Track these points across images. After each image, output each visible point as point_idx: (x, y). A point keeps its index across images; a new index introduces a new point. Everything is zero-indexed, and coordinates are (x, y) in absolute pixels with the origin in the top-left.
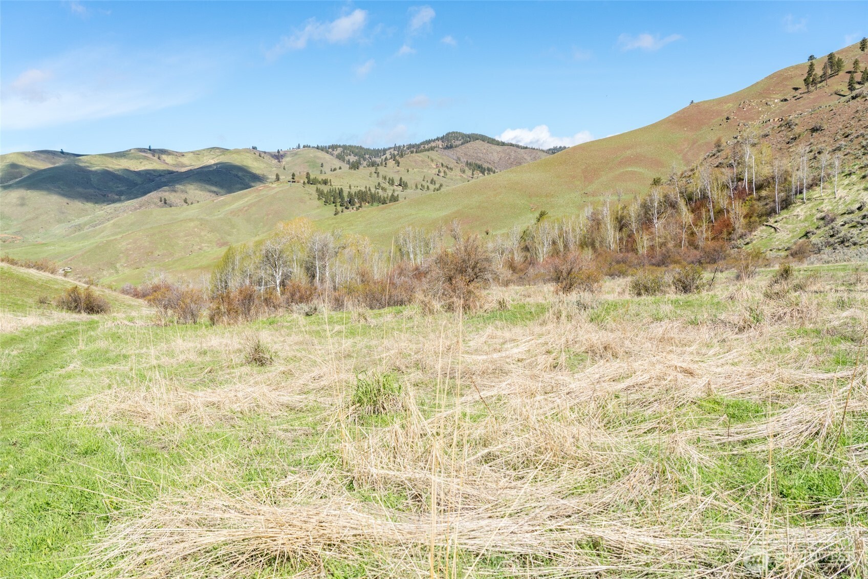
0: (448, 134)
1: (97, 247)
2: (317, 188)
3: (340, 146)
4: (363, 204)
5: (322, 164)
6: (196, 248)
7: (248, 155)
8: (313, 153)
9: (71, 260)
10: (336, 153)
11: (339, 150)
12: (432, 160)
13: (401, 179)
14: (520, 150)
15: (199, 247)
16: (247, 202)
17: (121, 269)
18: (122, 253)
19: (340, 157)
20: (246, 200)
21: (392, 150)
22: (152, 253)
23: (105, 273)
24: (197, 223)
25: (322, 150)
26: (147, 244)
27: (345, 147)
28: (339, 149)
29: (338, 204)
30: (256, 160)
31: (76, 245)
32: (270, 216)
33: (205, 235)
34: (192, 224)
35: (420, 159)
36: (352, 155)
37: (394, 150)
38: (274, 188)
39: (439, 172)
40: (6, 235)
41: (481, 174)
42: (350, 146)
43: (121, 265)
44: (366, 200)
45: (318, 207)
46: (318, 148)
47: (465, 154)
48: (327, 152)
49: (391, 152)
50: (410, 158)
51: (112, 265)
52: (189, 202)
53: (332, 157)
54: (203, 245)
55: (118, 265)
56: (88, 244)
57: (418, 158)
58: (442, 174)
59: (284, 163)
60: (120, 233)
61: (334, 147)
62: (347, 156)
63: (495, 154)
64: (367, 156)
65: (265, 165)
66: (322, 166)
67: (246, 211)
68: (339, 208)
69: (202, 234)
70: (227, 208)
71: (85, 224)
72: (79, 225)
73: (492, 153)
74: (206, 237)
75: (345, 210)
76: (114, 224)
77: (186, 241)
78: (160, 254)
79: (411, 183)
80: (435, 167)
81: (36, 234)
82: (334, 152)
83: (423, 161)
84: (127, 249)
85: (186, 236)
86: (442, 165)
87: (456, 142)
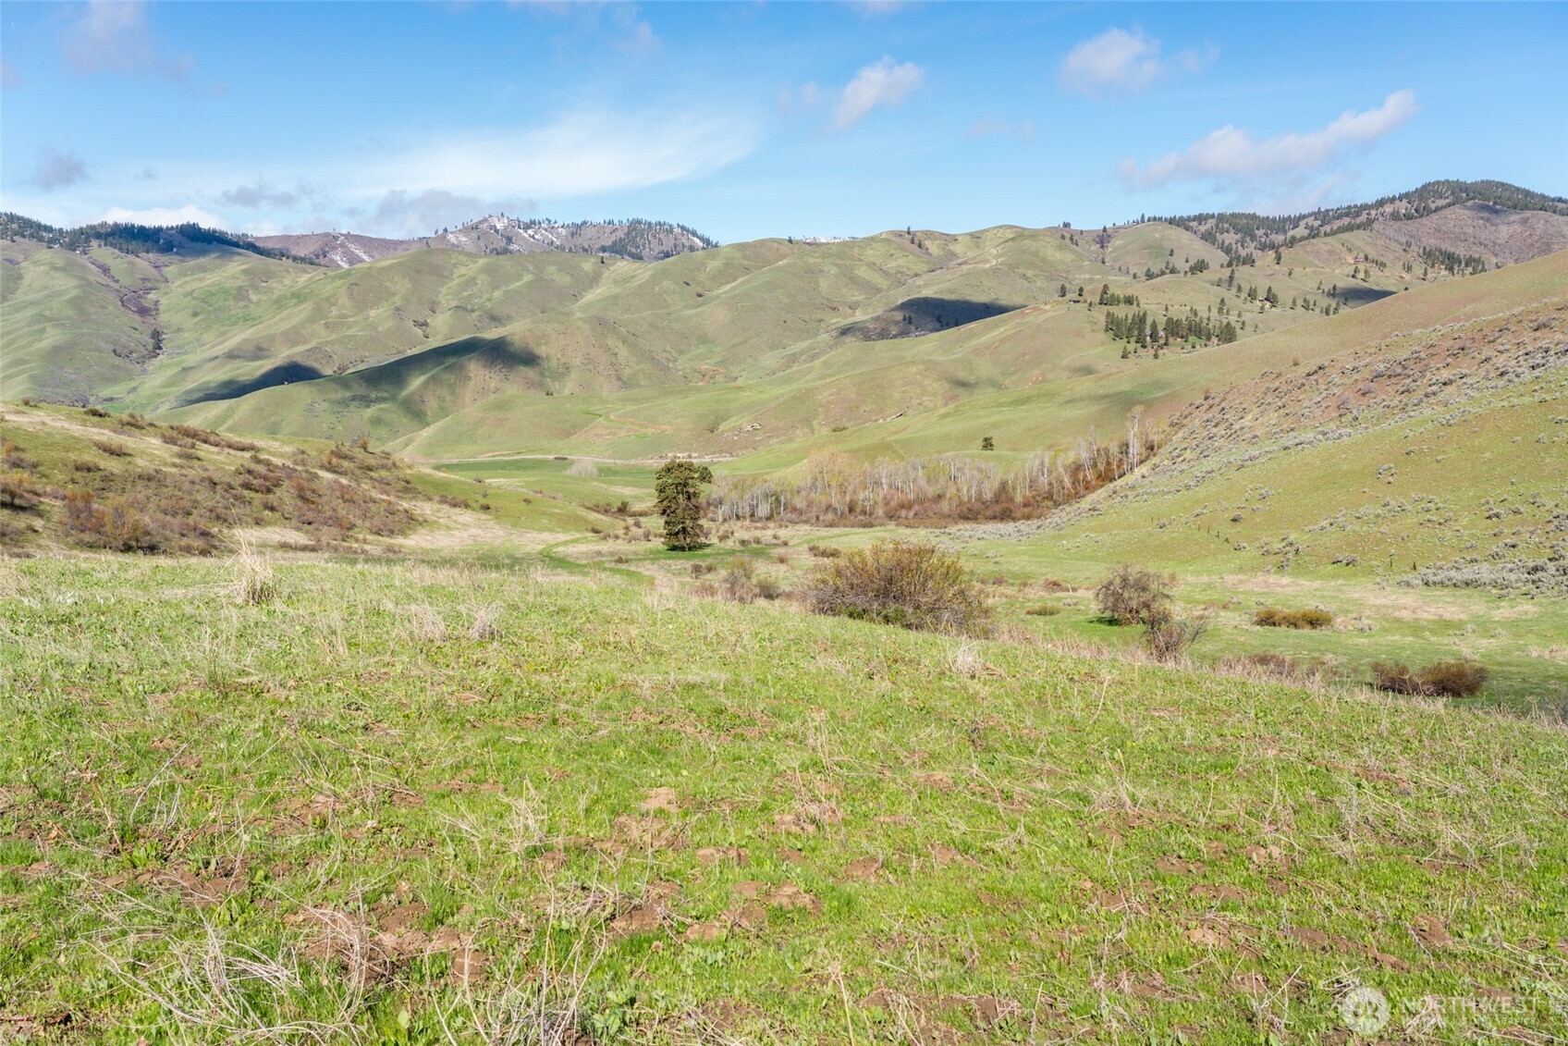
0: (1424, 187)
1: (794, 398)
2: (1108, 314)
3: (1213, 216)
4: (1171, 340)
5: (1172, 251)
6: (915, 402)
7: (1048, 239)
8: (1159, 232)
9: (762, 414)
10: (1203, 228)
11: (1211, 223)
12: (1350, 250)
13: (1270, 289)
14: (1556, 217)
15: (918, 401)
17: (817, 428)
18: (821, 406)
19: (1208, 237)
20: (1002, 329)
21: (1310, 220)
22: (857, 408)
23: (798, 432)
24: (921, 367)
25: (1178, 226)
26: (853, 395)
27: (1221, 218)
28: (1210, 221)
29: (1133, 339)
30: (1060, 248)
31: (775, 392)
32: (1028, 357)
33: (929, 385)
34: (914, 369)
35: (1327, 247)
36: (1232, 231)
37: (1316, 219)
38: (1045, 311)
39: (1355, 272)
40: (707, 367)
41: (1446, 273)
42: (1233, 215)
43: (819, 423)
44: (1177, 334)
45: (1101, 343)
46: (1171, 221)
47: (1436, 230)
48: (1187, 228)
49: (1307, 224)
50: (1309, 248)
51: (807, 421)
52: (944, 322)
53: (1193, 236)
54: (924, 398)
55: (815, 423)
56: (786, 390)
57: (1323, 246)
58: (1361, 275)
59: (1110, 249)
60: (829, 375)
61: (1201, 219)
62: (1222, 233)
63: (1502, 227)
64: (1260, 233)
65: (1073, 256)
66: (1172, 254)
68: (1132, 347)
69: (926, 383)
70: (974, 342)
71: (802, 353)
72: (794, 354)
74: (930, 388)
75: (1140, 350)
76: (824, 363)
77: (903, 392)
78: (867, 409)
79: (1285, 296)
80: (1352, 262)
81: (742, 366)
82: (1201, 227)
83: (1331, 252)
84: (828, 402)
85: (904, 386)
86: (1367, 258)
87: (1437, 201)
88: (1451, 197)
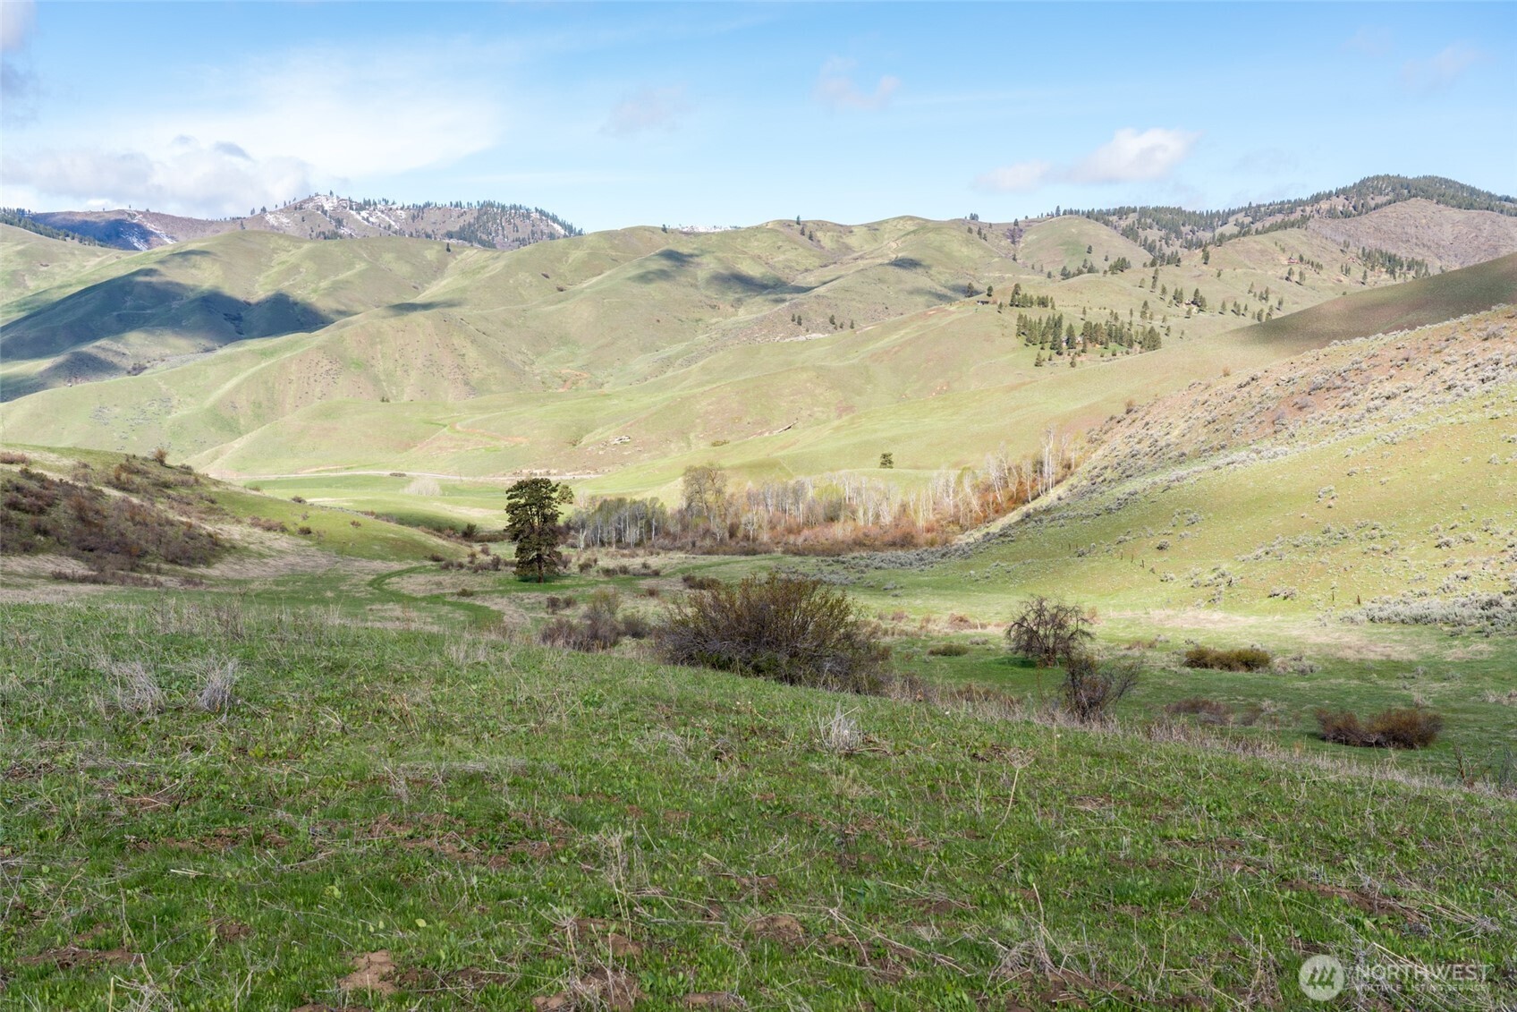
0: (1363, 182)
1: (668, 407)
2: (1020, 317)
3: (1134, 210)
4: (1089, 346)
5: (1090, 248)
6: (805, 413)
7: (954, 233)
8: (1075, 227)
9: (631, 425)
10: (1123, 224)
11: (1133, 217)
12: (1283, 250)
13: (1197, 291)
14: (1503, 217)
15: (809, 412)
16: (902, 337)
17: (694, 441)
18: (699, 417)
19: (1129, 233)
20: (902, 332)
21: (1240, 217)
22: (740, 419)
23: (672, 446)
24: (812, 374)
25: (1097, 220)
26: (735, 405)
27: (1144, 212)
28: (1131, 215)
29: (1048, 346)
30: (967, 242)
31: (646, 400)
32: (931, 363)
33: (821, 394)
34: (804, 376)
35: (1258, 247)
36: (1155, 227)
37: (1246, 215)
38: (952, 312)
39: (1289, 274)
40: (569, 371)
41: (1387, 276)
42: (1156, 210)
43: (697, 436)
44: (1096, 340)
45: (1014, 349)
46: (1089, 215)
47: (1376, 229)
48: (1107, 223)
49: (1237, 220)
50: (1239, 247)
51: (683, 434)
52: (838, 323)
53: (1113, 232)
54: (815, 409)
55: (692, 436)
57: (1255, 245)
58: (1296, 278)
59: (1022, 245)
60: (708, 382)
61: (1122, 212)
62: (1144, 229)
63: (1448, 228)
64: (1186, 229)
65: (981, 252)
66: (1090, 251)
67: (896, 353)
68: (1046, 353)
69: (817, 391)
70: (871, 347)
71: (677, 356)
72: (668, 358)
73: (1441, 225)
74: (822, 397)
75: (1055, 357)
76: (703, 368)
77: (792, 402)
78: (750, 421)
79: (1213, 300)
80: (1286, 263)
81: (609, 370)
82: (1121, 222)
83: (1263, 252)
84: (707, 412)
85: (793, 395)
86: (1301, 259)
87: (1376, 198)
88: (1392, 194)
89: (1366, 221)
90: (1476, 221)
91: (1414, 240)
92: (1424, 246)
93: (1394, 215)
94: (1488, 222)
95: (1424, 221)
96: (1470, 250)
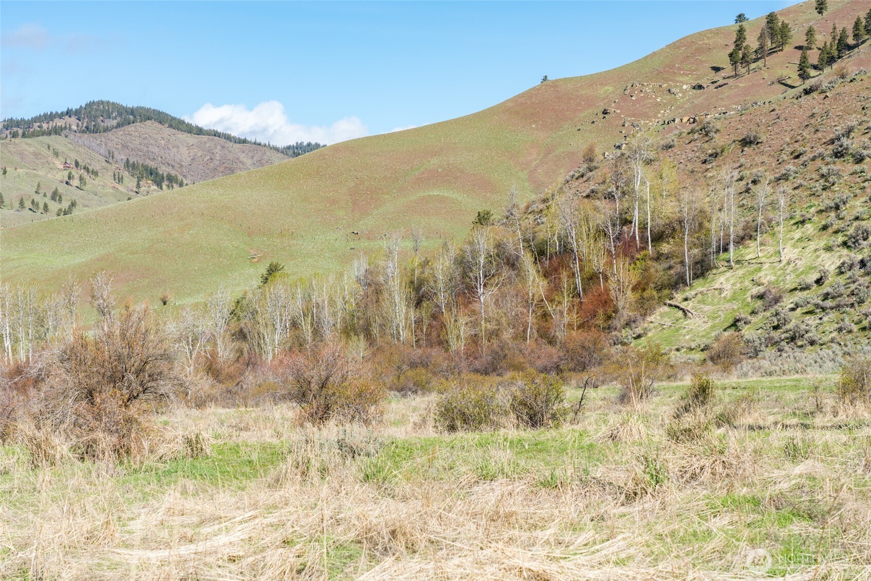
12: (56, 154)
14: (231, 144)
39: (69, 178)
41: (154, 187)
47: (123, 146)
50: (11, 148)
58: (76, 182)
63: (184, 150)
73: (178, 147)
80: (61, 167)
83: (36, 155)
86: (77, 164)
87: (106, 121)
88: (119, 119)
89: (113, 138)
90: (208, 145)
91: (159, 159)
92: (168, 164)
93: (136, 134)
94: (219, 147)
95: (163, 142)
96: (208, 171)
